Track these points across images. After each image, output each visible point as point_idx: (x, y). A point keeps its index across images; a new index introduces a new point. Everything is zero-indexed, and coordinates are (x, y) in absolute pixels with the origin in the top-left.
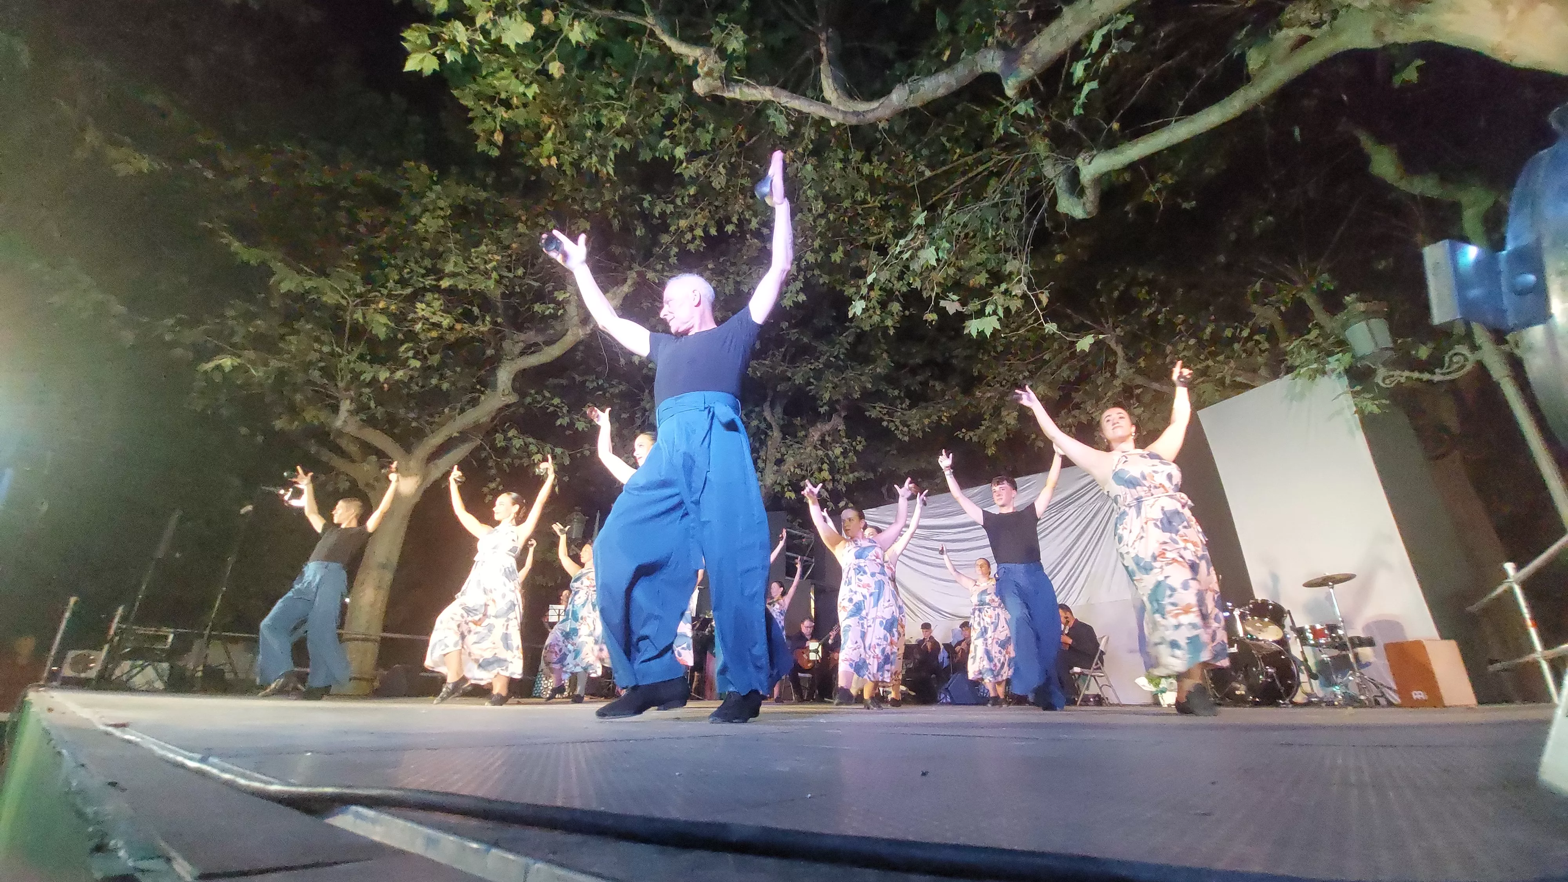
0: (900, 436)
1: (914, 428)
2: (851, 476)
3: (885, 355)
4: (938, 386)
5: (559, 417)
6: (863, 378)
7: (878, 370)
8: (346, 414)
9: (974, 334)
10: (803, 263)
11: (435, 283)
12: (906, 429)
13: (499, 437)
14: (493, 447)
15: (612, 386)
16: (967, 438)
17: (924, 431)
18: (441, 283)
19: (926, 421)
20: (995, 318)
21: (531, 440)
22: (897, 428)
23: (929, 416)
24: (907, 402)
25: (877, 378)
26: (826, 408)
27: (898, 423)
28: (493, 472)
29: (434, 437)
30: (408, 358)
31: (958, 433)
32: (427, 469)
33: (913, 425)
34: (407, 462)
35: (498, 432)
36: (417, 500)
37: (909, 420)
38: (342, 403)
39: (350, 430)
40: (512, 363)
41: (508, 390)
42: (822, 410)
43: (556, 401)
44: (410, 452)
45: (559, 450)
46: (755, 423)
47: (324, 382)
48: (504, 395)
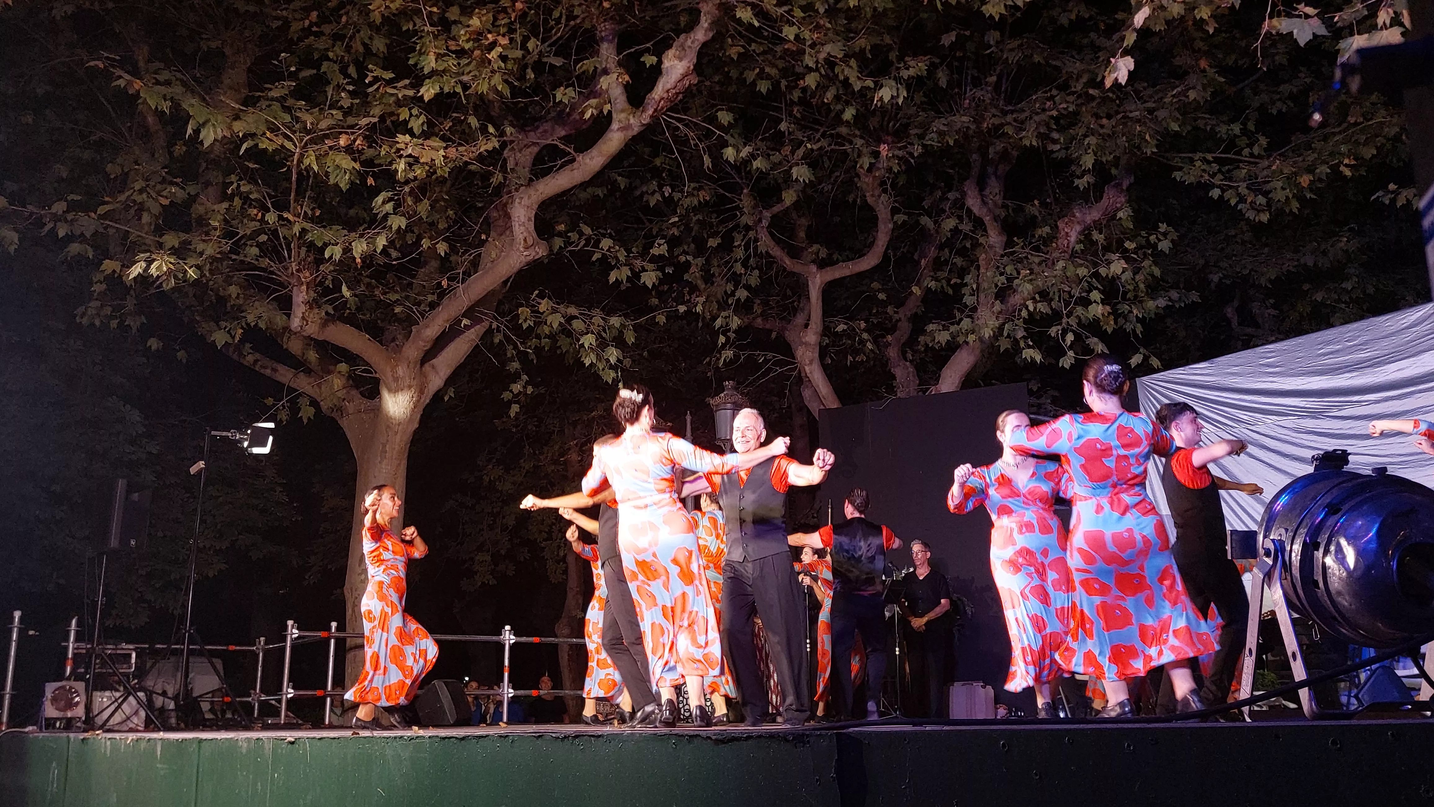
0: (1251, 215)
1: (1280, 196)
2: (1151, 304)
6: (1161, 114)
12: (1261, 200)
13: (524, 312)
14: (516, 328)
17: (1300, 198)
19: (1305, 180)
21: (572, 311)
22: (1242, 199)
23: (1310, 170)
24: (1263, 141)
27: (1243, 190)
29: (427, 327)
30: (387, 215)
31: (1380, 193)
32: (423, 375)
33: (1275, 189)
34: (393, 369)
35: (522, 306)
36: (416, 425)
37: (1269, 182)
38: (295, 290)
39: (311, 330)
40: (531, 191)
41: (532, 238)
42: (1081, 183)
43: (606, 243)
44: (396, 353)
45: (616, 321)
47: (264, 262)
48: (527, 247)
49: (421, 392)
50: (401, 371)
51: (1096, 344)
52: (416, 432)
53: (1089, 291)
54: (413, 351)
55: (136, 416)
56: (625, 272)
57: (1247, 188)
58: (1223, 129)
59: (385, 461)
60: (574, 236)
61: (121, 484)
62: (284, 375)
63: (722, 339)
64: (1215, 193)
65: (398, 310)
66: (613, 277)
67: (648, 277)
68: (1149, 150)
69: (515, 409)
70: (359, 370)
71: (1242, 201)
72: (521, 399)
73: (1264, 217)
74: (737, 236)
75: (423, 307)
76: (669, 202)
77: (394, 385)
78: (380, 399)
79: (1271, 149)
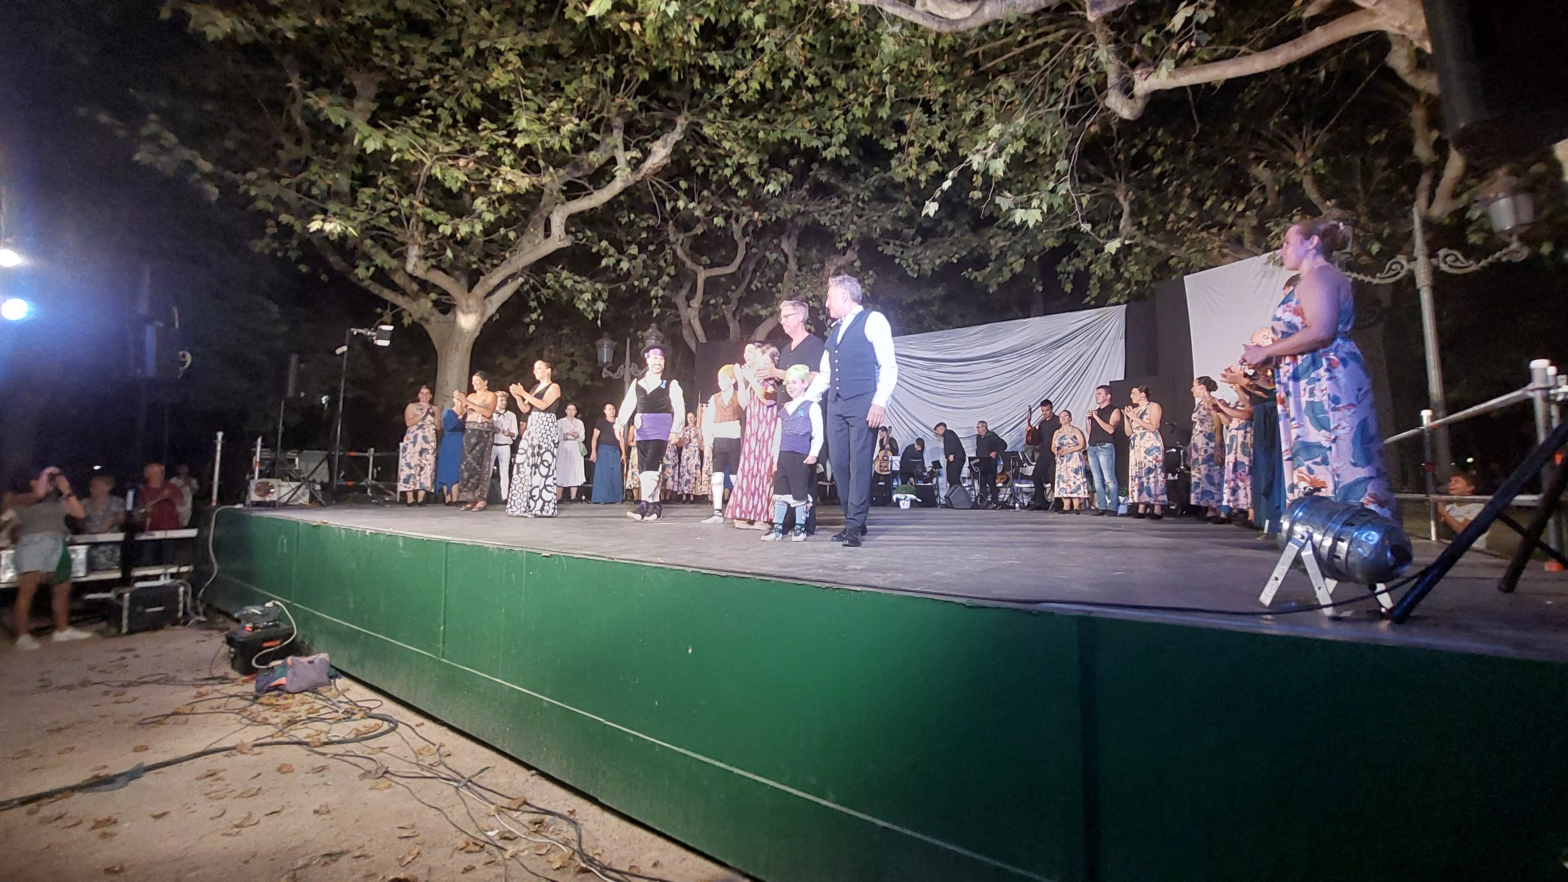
1: (926, 267)
3: (908, 199)
4: (950, 226)
5: (603, 257)
6: (884, 219)
7: (900, 213)
8: (415, 259)
9: (1018, 221)
10: (850, 117)
11: (508, 140)
12: (917, 267)
15: (642, 220)
16: (972, 277)
17: (933, 270)
18: (516, 141)
19: (938, 262)
20: (1039, 211)
21: (579, 278)
23: (940, 257)
25: (896, 219)
26: (844, 244)
28: (533, 304)
29: (491, 278)
30: (482, 212)
31: (964, 272)
32: (484, 305)
33: (924, 264)
34: (467, 300)
35: (548, 272)
36: (478, 334)
37: (921, 260)
38: (410, 248)
39: (420, 273)
40: (564, 207)
41: (563, 235)
42: (840, 246)
43: (604, 244)
44: (469, 291)
45: (599, 286)
46: (775, 256)
47: (393, 228)
48: (560, 240)
49: (483, 315)
50: (471, 302)
52: (477, 338)
54: (479, 290)
55: (275, 308)
56: (612, 261)
57: (913, 261)
58: (906, 231)
60: (580, 235)
61: (294, 358)
62: (388, 295)
63: (654, 302)
64: (897, 261)
65: (475, 266)
66: (604, 263)
67: (625, 265)
68: (875, 236)
69: (532, 328)
70: (444, 298)
71: (908, 266)
72: (536, 322)
73: (915, 276)
74: (667, 247)
75: (488, 266)
76: (631, 223)
77: (466, 310)
78: (455, 316)
79: (921, 243)
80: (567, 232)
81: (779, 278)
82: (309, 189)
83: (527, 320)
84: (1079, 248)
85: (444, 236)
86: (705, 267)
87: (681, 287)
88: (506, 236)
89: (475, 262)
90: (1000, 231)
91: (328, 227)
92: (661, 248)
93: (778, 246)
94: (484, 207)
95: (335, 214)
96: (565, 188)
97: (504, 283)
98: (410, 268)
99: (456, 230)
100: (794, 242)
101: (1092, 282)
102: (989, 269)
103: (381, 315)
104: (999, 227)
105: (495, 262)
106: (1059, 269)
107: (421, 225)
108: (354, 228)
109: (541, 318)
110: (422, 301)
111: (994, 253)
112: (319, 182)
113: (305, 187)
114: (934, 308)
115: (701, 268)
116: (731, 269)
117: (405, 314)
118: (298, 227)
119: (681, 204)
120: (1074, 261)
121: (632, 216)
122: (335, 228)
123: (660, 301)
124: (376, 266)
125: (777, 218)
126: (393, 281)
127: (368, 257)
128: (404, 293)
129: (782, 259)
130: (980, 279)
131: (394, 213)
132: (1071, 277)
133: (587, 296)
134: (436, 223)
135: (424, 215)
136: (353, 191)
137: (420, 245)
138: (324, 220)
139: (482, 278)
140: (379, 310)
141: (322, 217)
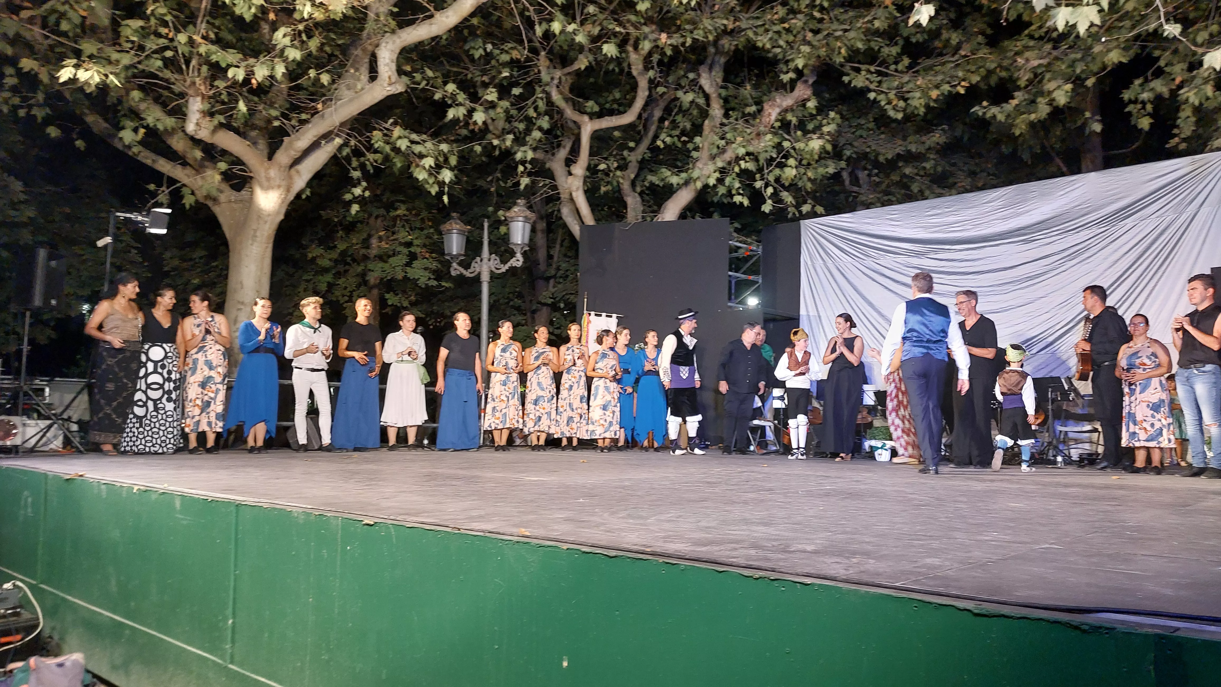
0: (893, 113)
1: (916, 103)
4: (954, 37)
5: (450, 106)
6: (852, 34)
7: (877, 24)
8: (198, 116)
9: (1061, 26)
12: (902, 104)
15: (503, 51)
16: (988, 115)
17: (927, 106)
19: (935, 94)
20: (1095, 8)
21: (416, 137)
23: (938, 87)
24: (906, 62)
25: (871, 33)
26: (792, 75)
27: (891, 95)
28: (356, 174)
29: (299, 139)
30: (285, 47)
31: (976, 108)
32: (290, 177)
33: (913, 98)
34: (267, 171)
35: (375, 129)
36: (282, 217)
37: (909, 92)
38: (191, 100)
39: (204, 134)
40: (395, 37)
41: (395, 77)
42: (785, 78)
43: (451, 87)
44: (270, 157)
45: (444, 147)
46: (690, 97)
47: (167, 74)
48: (390, 84)
49: (288, 190)
50: (273, 173)
51: (787, 197)
52: (282, 222)
53: (787, 159)
54: (283, 157)
56: (462, 112)
57: (895, 95)
58: (885, 50)
59: (256, 244)
60: (418, 77)
61: (42, 253)
62: (163, 165)
63: (521, 168)
64: (872, 95)
65: (276, 123)
66: (451, 114)
67: (479, 117)
68: (839, 60)
69: (355, 208)
70: (236, 169)
71: (889, 103)
72: (360, 200)
73: (900, 116)
74: (538, 89)
75: (294, 122)
76: (488, 56)
77: (266, 184)
78: (252, 193)
79: (910, 67)
80: (400, 72)
81: (697, 130)
82: (58, 24)
83: (348, 197)
84: (1162, 63)
85: (235, 83)
86: (593, 116)
87: (559, 146)
88: (317, 80)
89: (276, 118)
90: (1032, 43)
91: (83, 75)
92: (530, 89)
93: (694, 83)
94: (287, 41)
95: (91, 57)
96: (396, 10)
97: (315, 146)
98: (191, 128)
99: (250, 74)
100: (718, 75)
101: (1182, 115)
102: (1014, 102)
103: (154, 194)
104: (1031, 37)
105: (304, 116)
106: (1127, 95)
107: (205, 68)
108: (116, 75)
109: (367, 194)
110: (209, 172)
111: (1024, 78)
112: (71, 14)
113: (52, 19)
114: (928, 165)
115: (586, 118)
116: (628, 118)
117: (185, 190)
118: (44, 77)
119: (556, 27)
120: (1152, 84)
121: (489, 47)
122: (92, 77)
123: (529, 166)
124: (147, 127)
125: (695, 40)
126: (169, 147)
127: (135, 114)
128: (185, 164)
129: (701, 101)
130: (1001, 117)
131: (169, 54)
132: (1149, 107)
133: (429, 162)
134: (224, 65)
135: (208, 54)
136: (115, 24)
137: (203, 96)
138: (77, 66)
139: (286, 139)
140: (152, 187)
141: (74, 61)
